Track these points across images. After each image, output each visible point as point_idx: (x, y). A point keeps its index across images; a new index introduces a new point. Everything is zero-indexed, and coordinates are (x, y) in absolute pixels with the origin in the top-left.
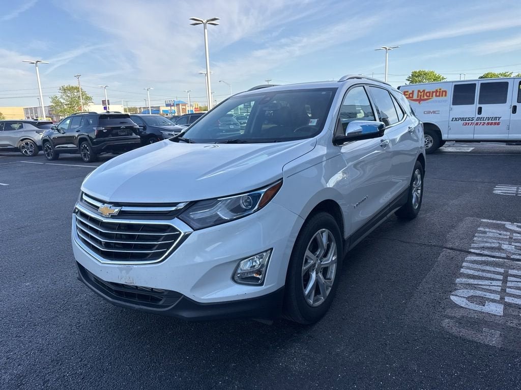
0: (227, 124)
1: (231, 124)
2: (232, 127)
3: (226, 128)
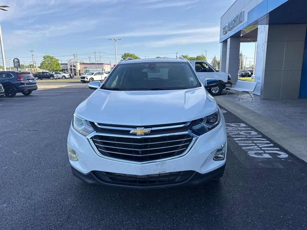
0: (27, 79)
1: (30, 79)
2: (31, 81)
3: (27, 82)
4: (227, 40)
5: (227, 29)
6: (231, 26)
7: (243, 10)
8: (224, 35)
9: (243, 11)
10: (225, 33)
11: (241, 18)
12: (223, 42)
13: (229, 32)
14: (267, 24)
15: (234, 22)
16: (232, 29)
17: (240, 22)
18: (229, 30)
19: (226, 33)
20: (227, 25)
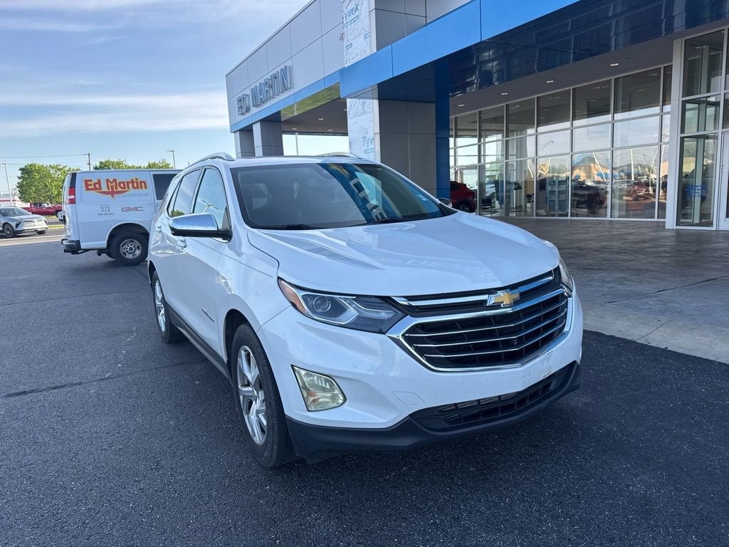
4: (251, 126)
5: (250, 101)
6: (261, 97)
7: (288, 64)
8: (242, 114)
9: (290, 67)
10: (244, 111)
11: (285, 82)
12: (241, 131)
13: (254, 110)
14: (373, 98)
15: (267, 88)
16: (263, 102)
17: (285, 89)
18: (256, 105)
19: (248, 110)
20: (248, 92)
